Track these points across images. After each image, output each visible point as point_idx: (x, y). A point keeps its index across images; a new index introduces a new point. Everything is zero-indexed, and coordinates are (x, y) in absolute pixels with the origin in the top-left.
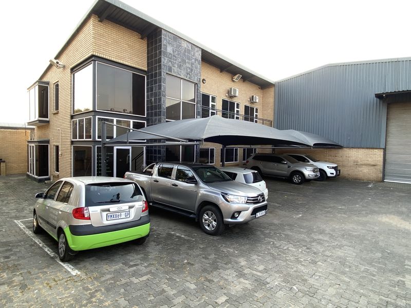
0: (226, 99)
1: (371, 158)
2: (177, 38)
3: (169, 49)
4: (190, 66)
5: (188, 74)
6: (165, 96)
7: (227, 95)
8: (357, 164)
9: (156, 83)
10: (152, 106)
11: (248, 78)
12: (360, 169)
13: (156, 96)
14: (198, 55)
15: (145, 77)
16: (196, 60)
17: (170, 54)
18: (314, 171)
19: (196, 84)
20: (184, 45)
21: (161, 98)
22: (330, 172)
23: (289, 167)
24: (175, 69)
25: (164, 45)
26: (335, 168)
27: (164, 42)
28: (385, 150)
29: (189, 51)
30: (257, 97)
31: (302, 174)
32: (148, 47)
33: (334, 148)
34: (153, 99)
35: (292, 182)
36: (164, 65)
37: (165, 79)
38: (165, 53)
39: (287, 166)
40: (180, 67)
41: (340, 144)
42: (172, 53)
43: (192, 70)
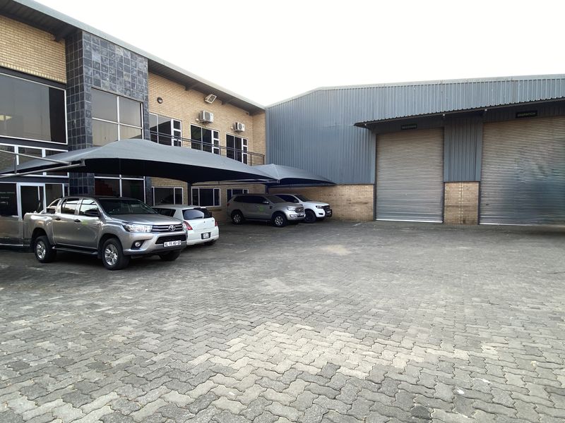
0: (197, 125)
1: (362, 195)
2: (106, 43)
3: (96, 57)
4: (130, 80)
5: (126, 89)
6: (90, 117)
7: (197, 120)
8: (350, 203)
9: (77, 100)
10: (74, 130)
11: (226, 100)
12: (353, 208)
13: (78, 117)
14: (144, 67)
15: (64, 92)
16: (139, 72)
17: (97, 63)
18: (296, 211)
19: (141, 103)
20: (120, 52)
21: (84, 119)
22: (319, 212)
23: (271, 207)
24: (106, 84)
25: (87, 51)
26: (324, 208)
27: (86, 48)
28: (375, 185)
29: (128, 61)
30: (243, 125)
31: (283, 215)
32: (67, 53)
33: (328, 186)
34: (75, 121)
35: (274, 225)
36: (88, 77)
37: (89, 95)
38: (89, 62)
39: (268, 207)
40: (113, 80)
41: (333, 181)
42: (100, 62)
43: (133, 85)
